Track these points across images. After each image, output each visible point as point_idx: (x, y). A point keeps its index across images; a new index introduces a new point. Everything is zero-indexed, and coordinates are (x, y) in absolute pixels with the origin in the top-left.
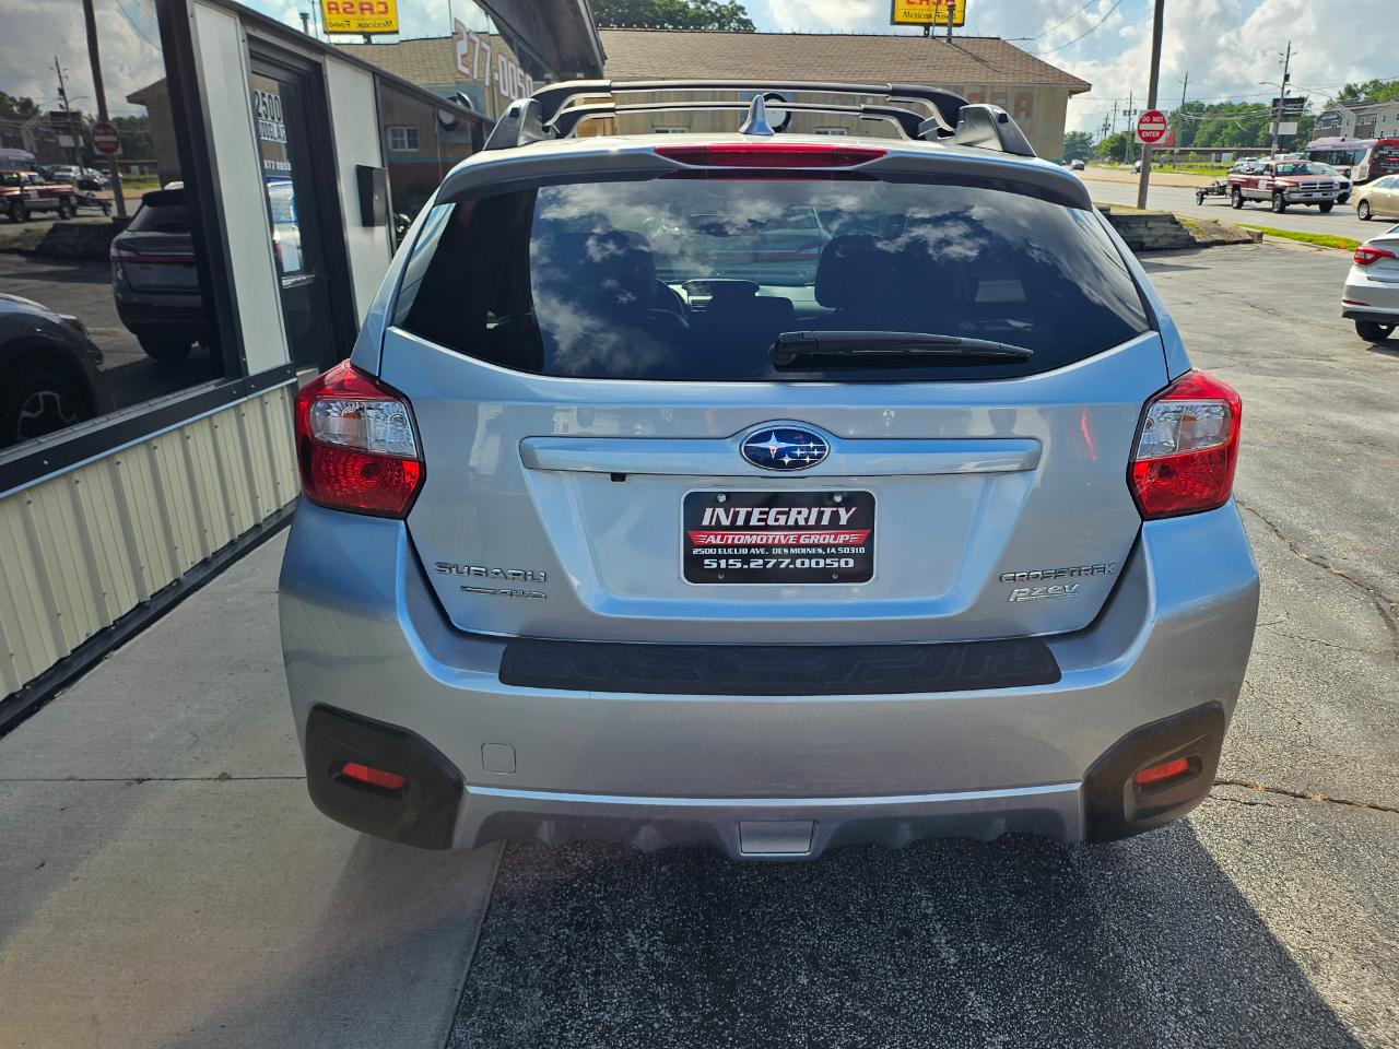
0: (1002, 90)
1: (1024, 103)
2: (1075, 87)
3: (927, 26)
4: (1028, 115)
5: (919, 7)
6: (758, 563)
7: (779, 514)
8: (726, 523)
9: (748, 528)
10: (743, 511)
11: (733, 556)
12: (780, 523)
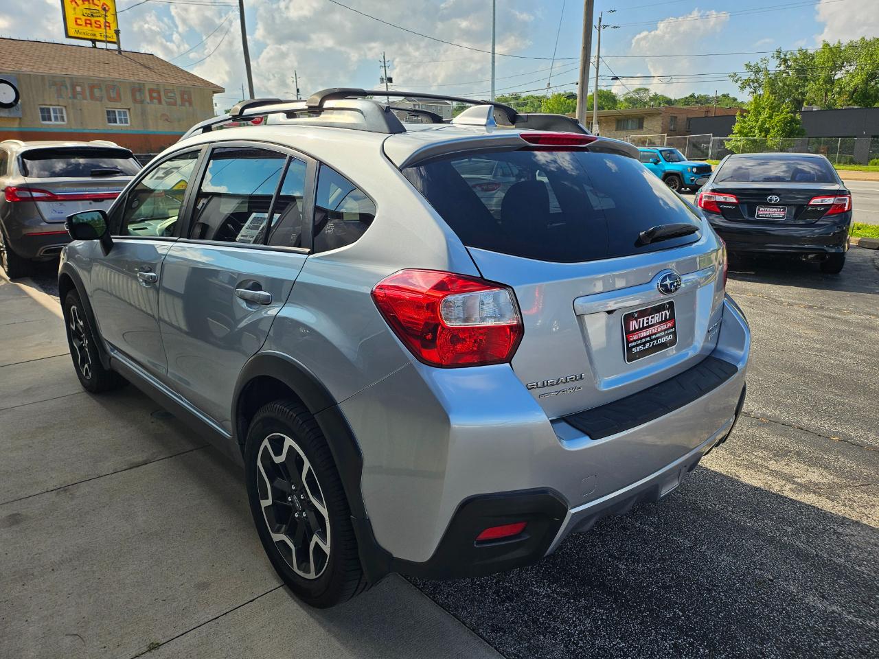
0: (171, 88)
1: (186, 97)
2: (216, 89)
3: (94, 41)
4: (191, 104)
5: (85, 28)
6: (647, 346)
7: (652, 318)
8: (637, 328)
9: (644, 328)
10: (641, 320)
11: (641, 344)
12: (653, 323)
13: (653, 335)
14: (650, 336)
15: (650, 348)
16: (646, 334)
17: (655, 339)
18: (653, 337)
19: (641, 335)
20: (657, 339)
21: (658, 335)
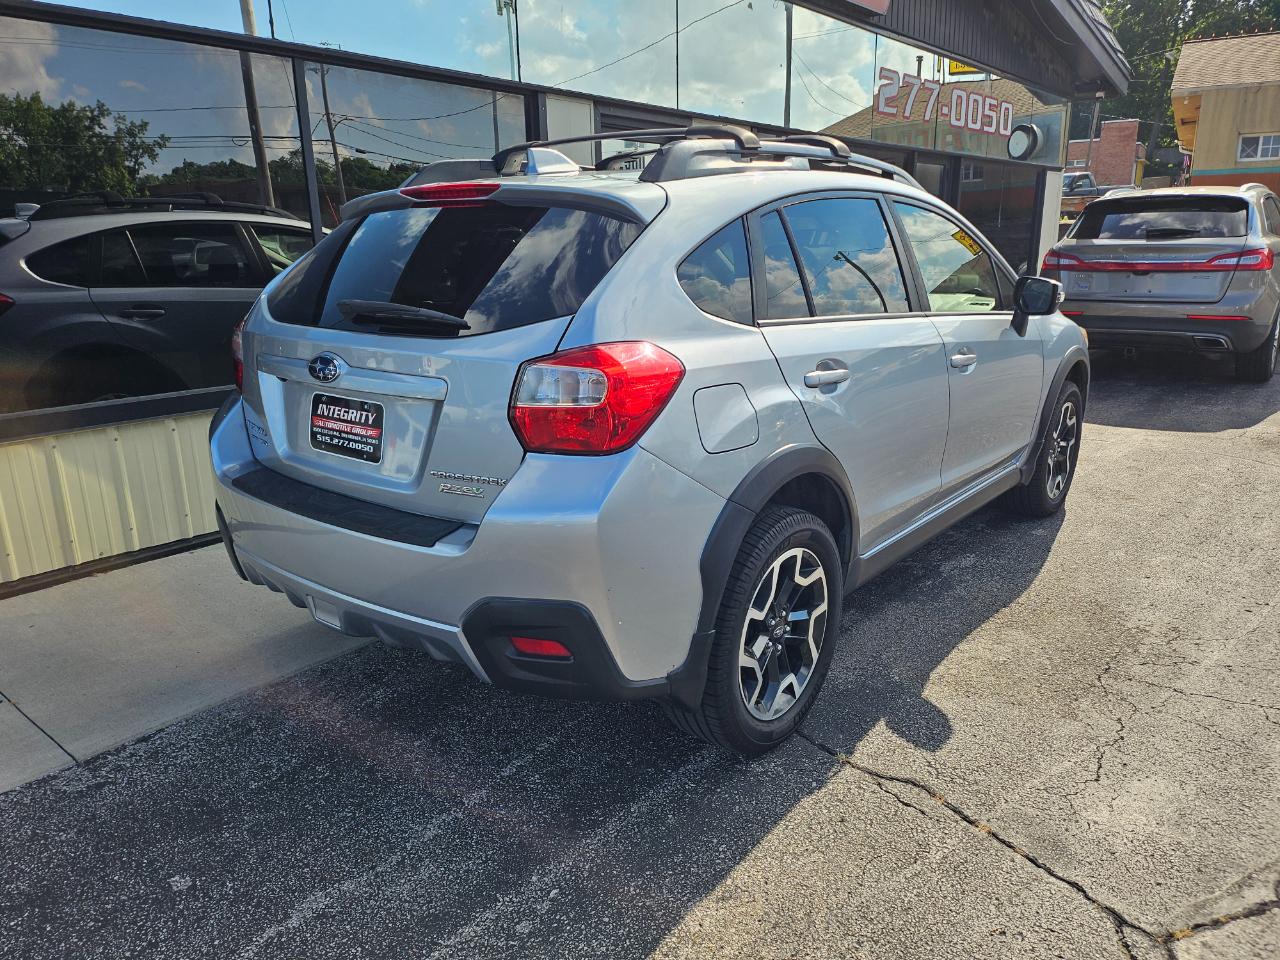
6: (336, 441)
7: (345, 412)
8: (326, 414)
9: (333, 418)
10: (332, 408)
11: (328, 435)
12: (345, 418)
13: (344, 432)
14: (340, 432)
15: (336, 446)
16: (335, 426)
17: (344, 438)
18: (344, 435)
19: (330, 425)
20: (350, 440)
21: (350, 436)
